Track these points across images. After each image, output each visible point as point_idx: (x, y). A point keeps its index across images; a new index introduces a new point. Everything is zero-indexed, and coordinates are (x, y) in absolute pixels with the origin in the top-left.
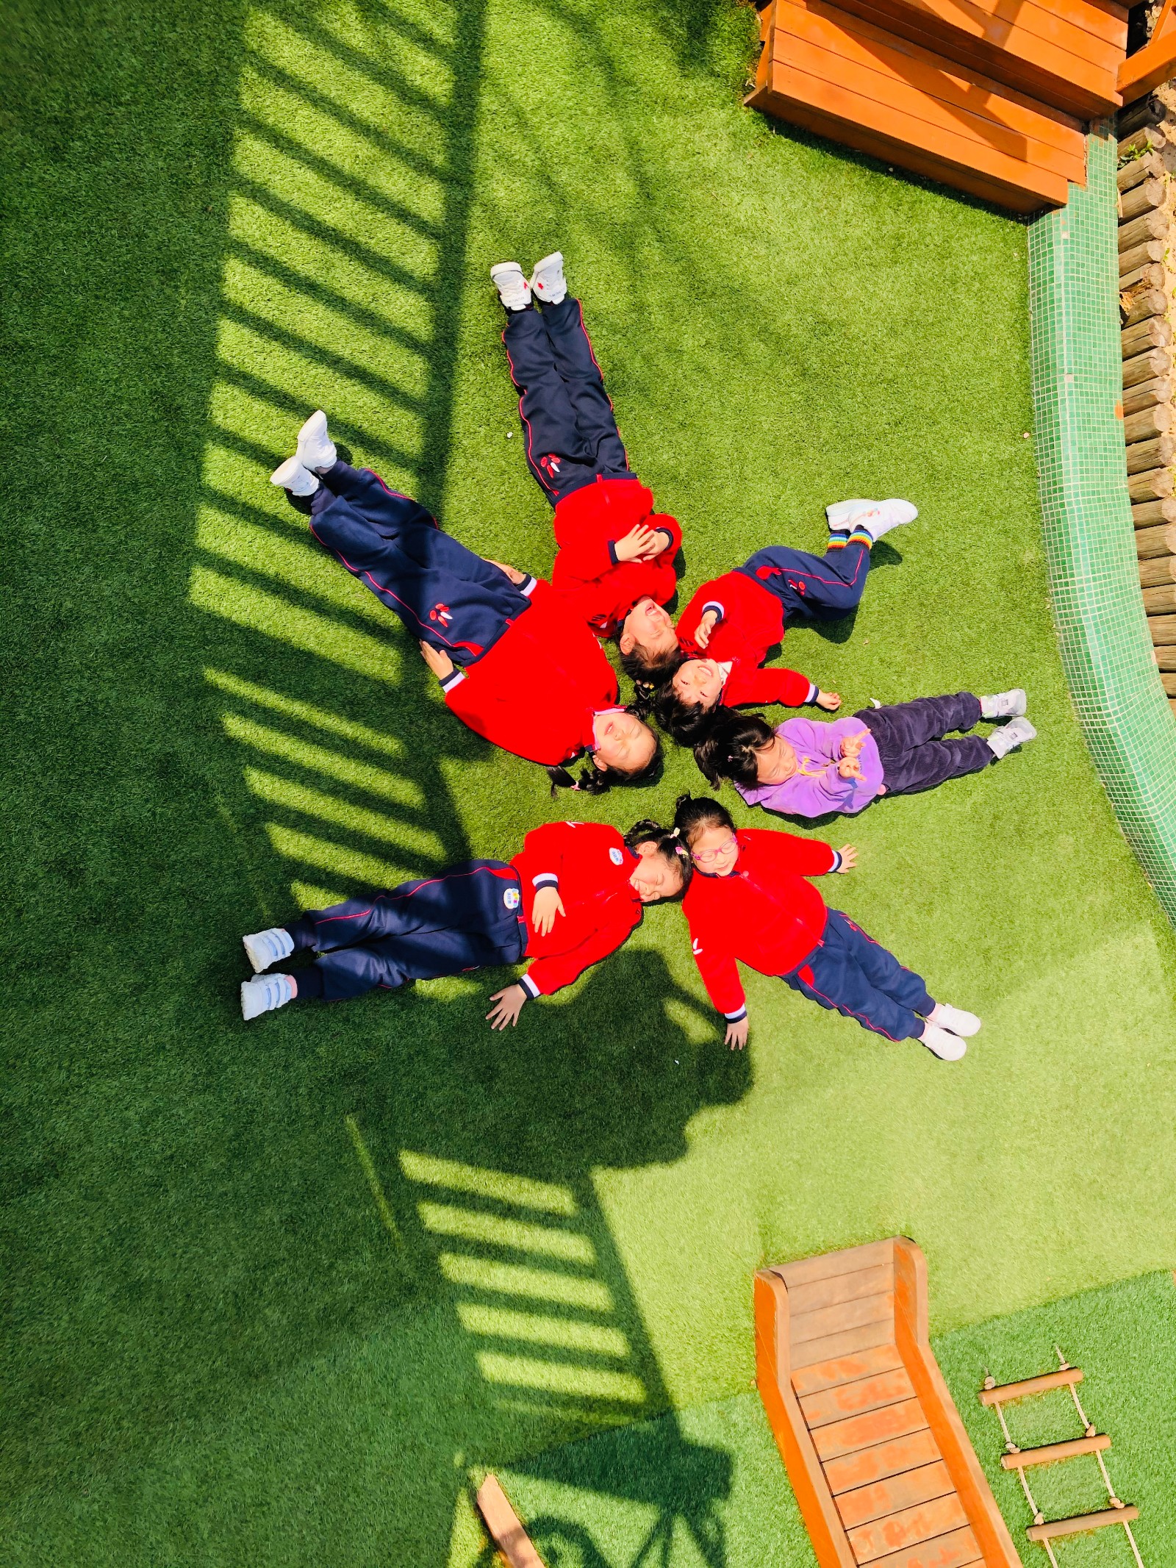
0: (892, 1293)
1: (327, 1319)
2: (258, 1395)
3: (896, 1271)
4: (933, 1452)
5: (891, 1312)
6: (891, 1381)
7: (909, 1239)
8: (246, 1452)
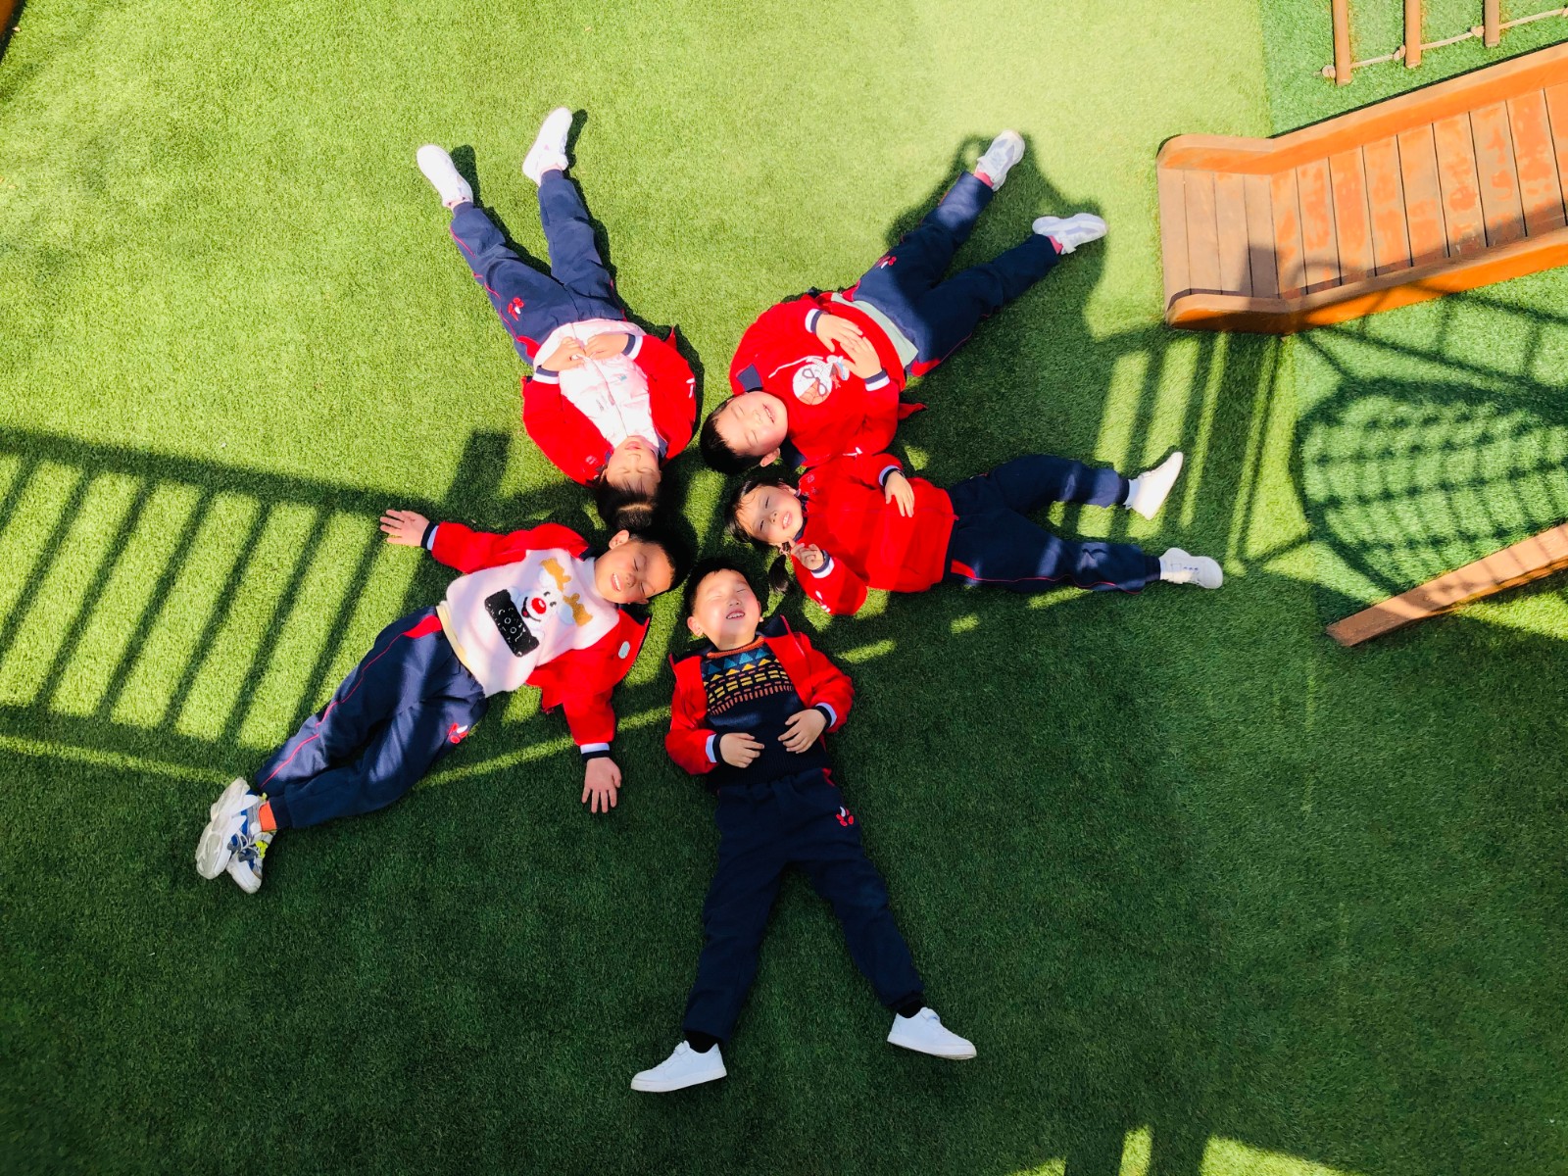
0: (1217, 174)
1: (1136, 788)
2: (1199, 862)
3: (1192, 168)
4: (1388, 145)
5: (1237, 177)
6: (1308, 184)
7: (1160, 149)
8: (1253, 878)
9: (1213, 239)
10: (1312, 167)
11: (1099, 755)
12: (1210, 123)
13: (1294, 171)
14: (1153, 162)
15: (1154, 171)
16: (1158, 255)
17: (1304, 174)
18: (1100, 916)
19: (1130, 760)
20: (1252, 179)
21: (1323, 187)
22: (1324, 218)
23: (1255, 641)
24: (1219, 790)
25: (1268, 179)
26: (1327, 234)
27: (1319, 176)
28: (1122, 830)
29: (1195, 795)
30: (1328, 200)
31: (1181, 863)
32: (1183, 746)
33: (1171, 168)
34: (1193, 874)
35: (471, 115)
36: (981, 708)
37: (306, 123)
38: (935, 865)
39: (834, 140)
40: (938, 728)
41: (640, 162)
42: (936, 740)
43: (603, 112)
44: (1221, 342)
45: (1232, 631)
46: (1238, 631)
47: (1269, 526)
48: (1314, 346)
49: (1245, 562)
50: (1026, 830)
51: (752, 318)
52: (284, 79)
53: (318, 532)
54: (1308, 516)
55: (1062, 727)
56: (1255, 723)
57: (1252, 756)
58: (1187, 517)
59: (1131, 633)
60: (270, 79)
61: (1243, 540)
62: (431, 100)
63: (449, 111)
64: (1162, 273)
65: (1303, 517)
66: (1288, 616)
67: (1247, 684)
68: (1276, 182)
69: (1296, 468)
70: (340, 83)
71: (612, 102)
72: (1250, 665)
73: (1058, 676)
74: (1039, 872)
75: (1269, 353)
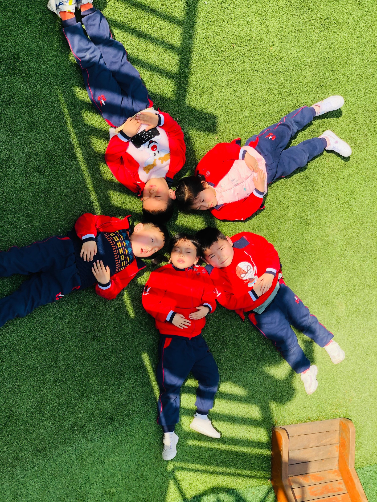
0: (338, 445)
1: (72, 429)
2: (41, 460)
3: (340, 434)
5: (337, 454)
6: (336, 485)
7: (348, 419)
8: (35, 486)
9: (311, 446)
10: (343, 486)
11: (86, 411)
12: (359, 441)
13: (340, 478)
14: (342, 416)
15: (338, 417)
16: (303, 421)
17: (340, 483)
18: (15, 417)
19: (84, 425)
20: (336, 461)
21: (335, 491)
22: (322, 493)
23: (139, 478)
24: (73, 467)
25: (337, 468)
26: (316, 495)
27: (340, 490)
28: (53, 424)
29: (70, 456)
30: (330, 494)
31: (40, 452)
32: (92, 449)
33: (340, 424)
34: (36, 458)
35: (350, 109)
36: (105, 355)
37: (345, 35)
38: (35, 339)
39: (345, 273)
40: (96, 336)
41: (333, 186)
42: (89, 336)
43: (354, 169)
44: (267, 452)
45: (142, 468)
46: (142, 470)
47: (188, 481)
48: (267, 494)
49: (173, 471)
50: (52, 380)
51: (270, 240)
52: (362, 24)
53: (170, 47)
54: (194, 498)
55: (98, 393)
56: (103, 481)
57: (88, 481)
58: (192, 442)
59: (140, 421)
60: (362, 18)
61: (183, 469)
62: (356, 91)
63: (352, 99)
64: (295, 423)
65: (193, 496)
66: (150, 492)
67: (119, 476)
68: (335, 471)
69: (215, 490)
70: (362, 50)
71: (358, 172)
72: (128, 477)
73: (120, 389)
74: (33, 387)
75: (263, 474)
